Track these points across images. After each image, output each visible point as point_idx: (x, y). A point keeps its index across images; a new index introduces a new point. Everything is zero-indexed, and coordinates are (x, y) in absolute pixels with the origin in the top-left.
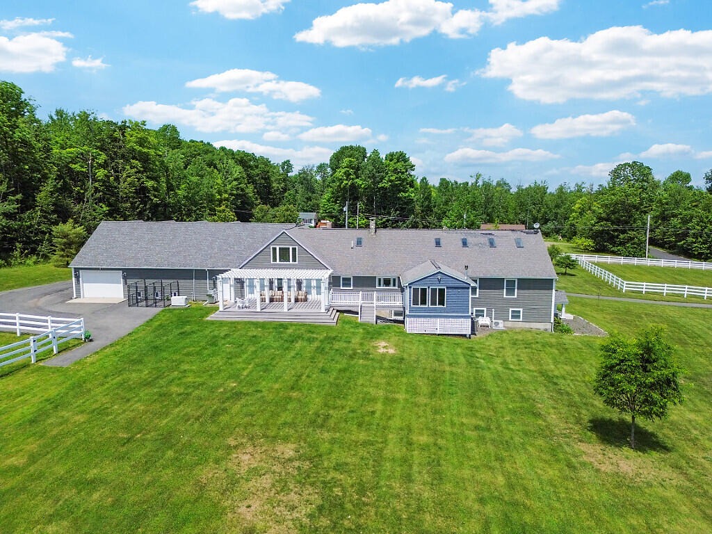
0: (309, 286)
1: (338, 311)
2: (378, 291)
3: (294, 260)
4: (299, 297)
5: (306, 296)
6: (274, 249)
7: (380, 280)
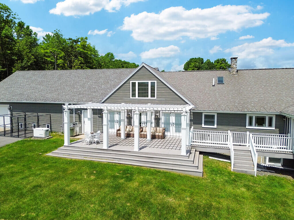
0: (167, 123)
1: (201, 153)
2: (251, 130)
3: (153, 95)
4: (157, 134)
5: (164, 133)
6: (134, 84)
7: (251, 118)
